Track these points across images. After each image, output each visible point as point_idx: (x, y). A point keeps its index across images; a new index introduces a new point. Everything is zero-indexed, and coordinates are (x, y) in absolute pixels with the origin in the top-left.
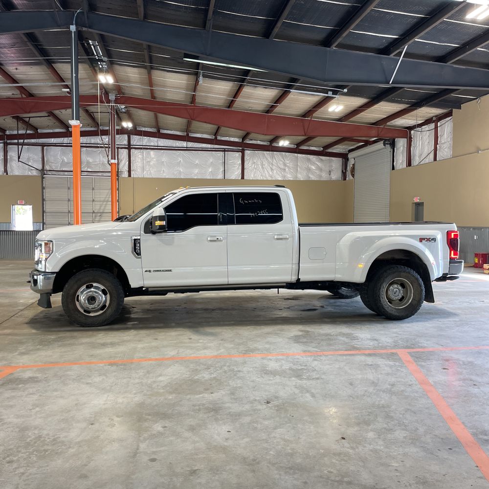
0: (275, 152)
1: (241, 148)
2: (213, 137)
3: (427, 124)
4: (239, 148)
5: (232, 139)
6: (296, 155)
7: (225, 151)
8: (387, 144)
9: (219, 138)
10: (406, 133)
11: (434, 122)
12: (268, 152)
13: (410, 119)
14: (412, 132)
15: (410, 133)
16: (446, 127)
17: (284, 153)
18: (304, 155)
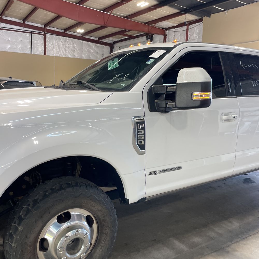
0: (67, 38)
1: (43, 32)
2: (22, 22)
3: (180, 27)
4: (42, 32)
5: (36, 25)
6: (81, 41)
7: (31, 33)
8: (149, 38)
9: (26, 23)
10: (163, 32)
11: (186, 25)
12: (62, 37)
13: (171, 22)
14: (167, 31)
15: (166, 32)
16: (196, 29)
17: (73, 39)
18: (86, 42)
